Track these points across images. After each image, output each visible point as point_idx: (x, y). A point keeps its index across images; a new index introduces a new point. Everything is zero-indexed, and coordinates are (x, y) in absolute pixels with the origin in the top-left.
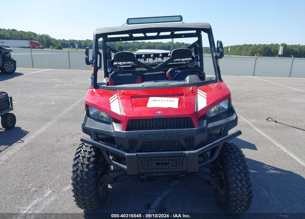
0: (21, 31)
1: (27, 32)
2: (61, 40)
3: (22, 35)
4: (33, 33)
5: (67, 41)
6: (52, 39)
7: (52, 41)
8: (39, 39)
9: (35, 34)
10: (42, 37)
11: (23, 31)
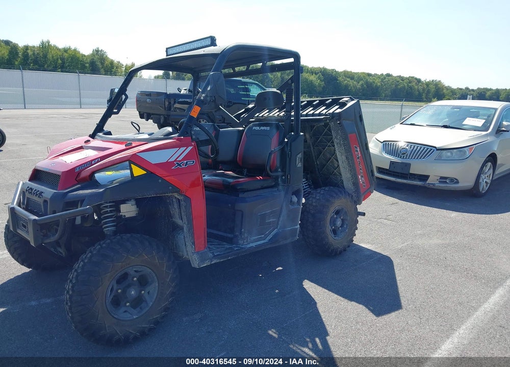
0: (398, 76)
1: (406, 78)
2: (461, 89)
3: (398, 82)
4: (416, 79)
5: (473, 90)
6: (446, 87)
7: (445, 91)
8: (424, 88)
9: (419, 81)
10: (428, 84)
11: (402, 76)
